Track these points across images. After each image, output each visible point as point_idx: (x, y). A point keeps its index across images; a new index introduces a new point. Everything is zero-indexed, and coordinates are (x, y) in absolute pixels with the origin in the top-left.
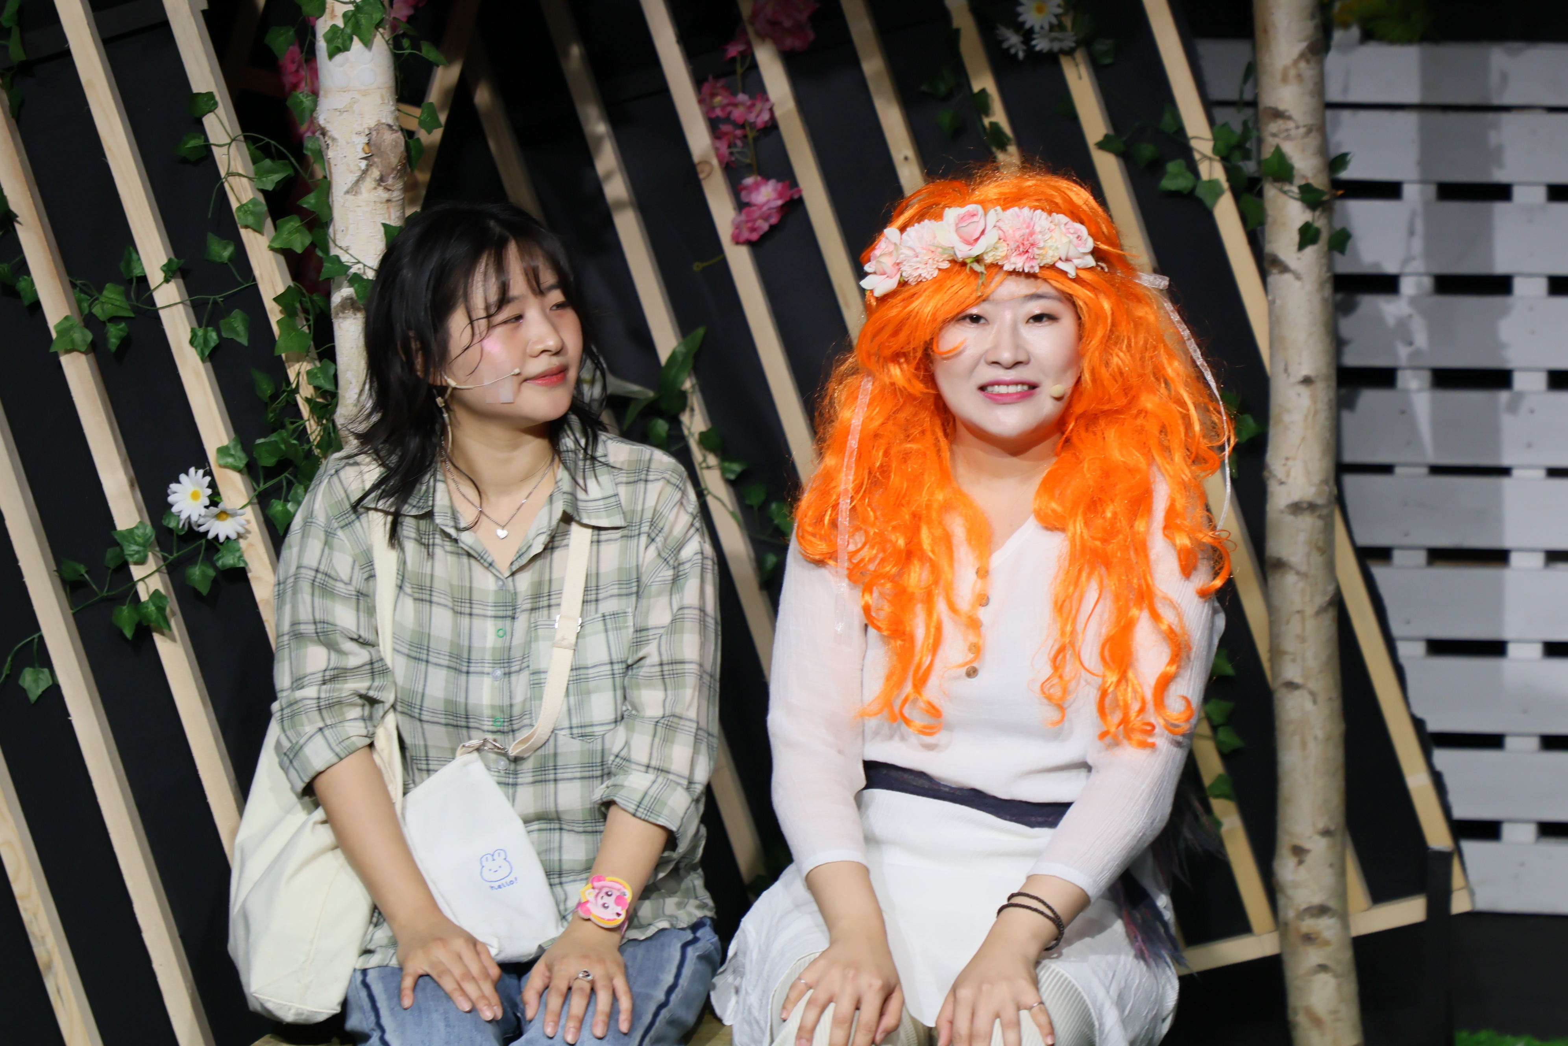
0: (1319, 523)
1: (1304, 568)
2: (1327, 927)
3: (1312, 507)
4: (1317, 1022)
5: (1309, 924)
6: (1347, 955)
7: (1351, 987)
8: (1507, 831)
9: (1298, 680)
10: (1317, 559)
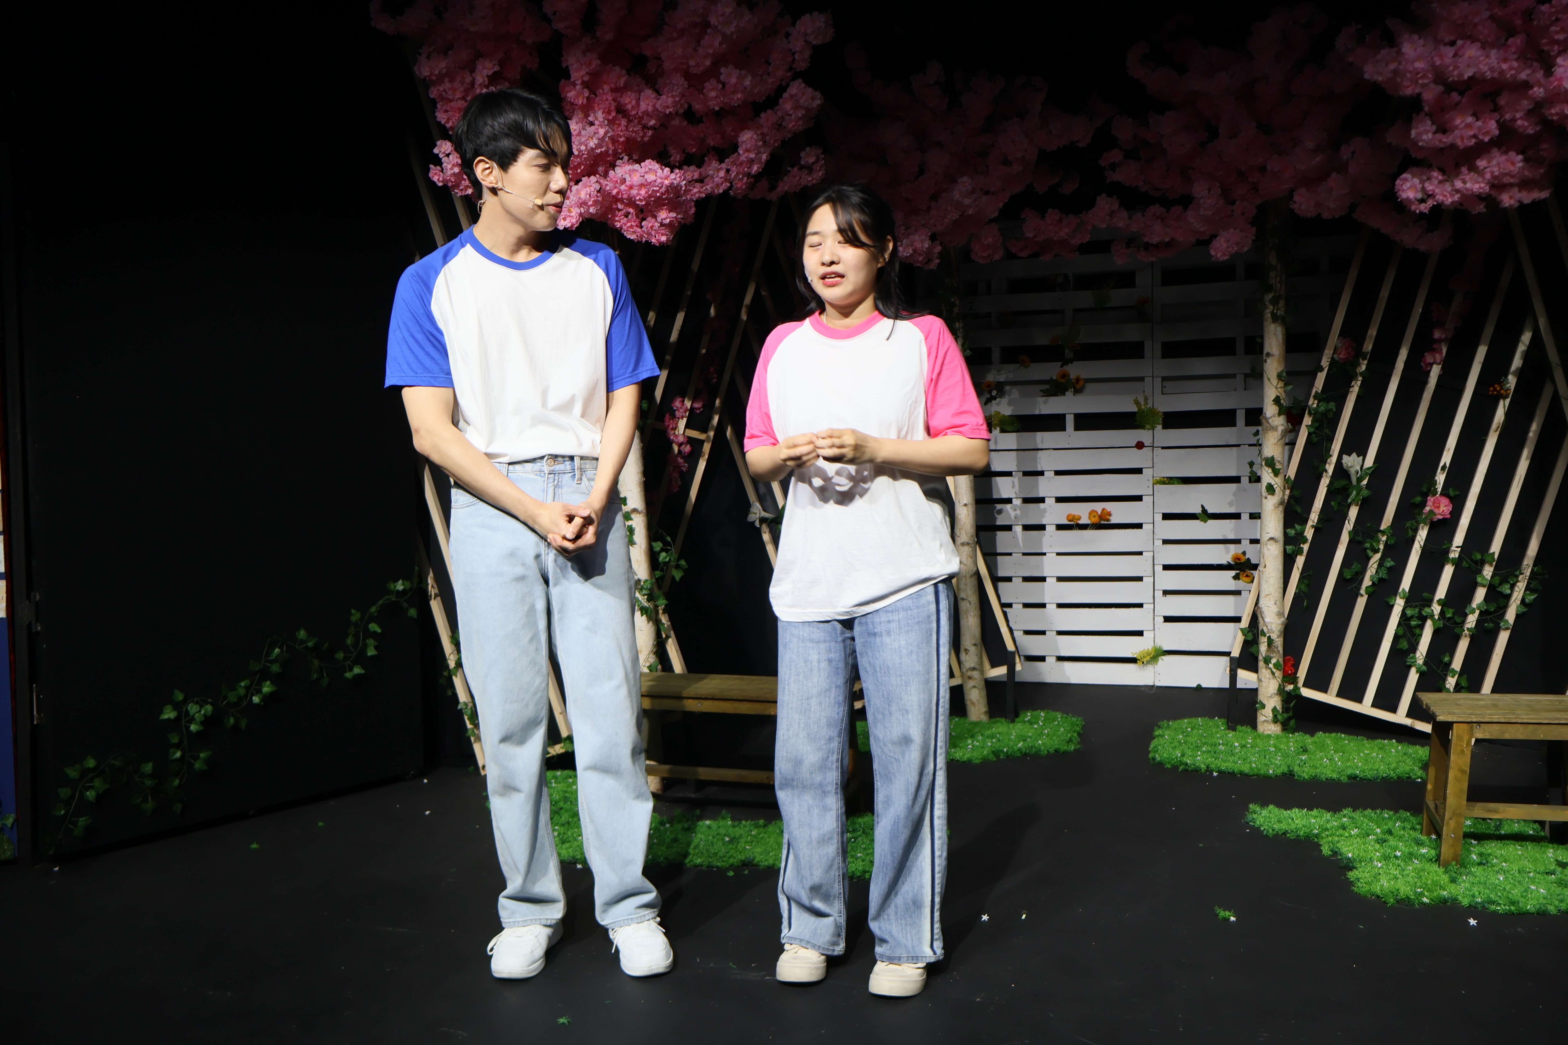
0: (971, 549)
1: (966, 563)
2: (976, 674)
3: (968, 544)
4: (973, 704)
5: (970, 673)
6: (983, 683)
7: (984, 693)
8: (1047, 658)
9: (965, 597)
10: (970, 560)
